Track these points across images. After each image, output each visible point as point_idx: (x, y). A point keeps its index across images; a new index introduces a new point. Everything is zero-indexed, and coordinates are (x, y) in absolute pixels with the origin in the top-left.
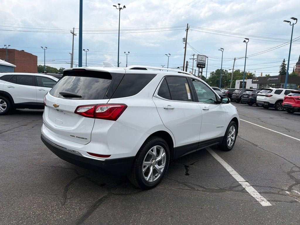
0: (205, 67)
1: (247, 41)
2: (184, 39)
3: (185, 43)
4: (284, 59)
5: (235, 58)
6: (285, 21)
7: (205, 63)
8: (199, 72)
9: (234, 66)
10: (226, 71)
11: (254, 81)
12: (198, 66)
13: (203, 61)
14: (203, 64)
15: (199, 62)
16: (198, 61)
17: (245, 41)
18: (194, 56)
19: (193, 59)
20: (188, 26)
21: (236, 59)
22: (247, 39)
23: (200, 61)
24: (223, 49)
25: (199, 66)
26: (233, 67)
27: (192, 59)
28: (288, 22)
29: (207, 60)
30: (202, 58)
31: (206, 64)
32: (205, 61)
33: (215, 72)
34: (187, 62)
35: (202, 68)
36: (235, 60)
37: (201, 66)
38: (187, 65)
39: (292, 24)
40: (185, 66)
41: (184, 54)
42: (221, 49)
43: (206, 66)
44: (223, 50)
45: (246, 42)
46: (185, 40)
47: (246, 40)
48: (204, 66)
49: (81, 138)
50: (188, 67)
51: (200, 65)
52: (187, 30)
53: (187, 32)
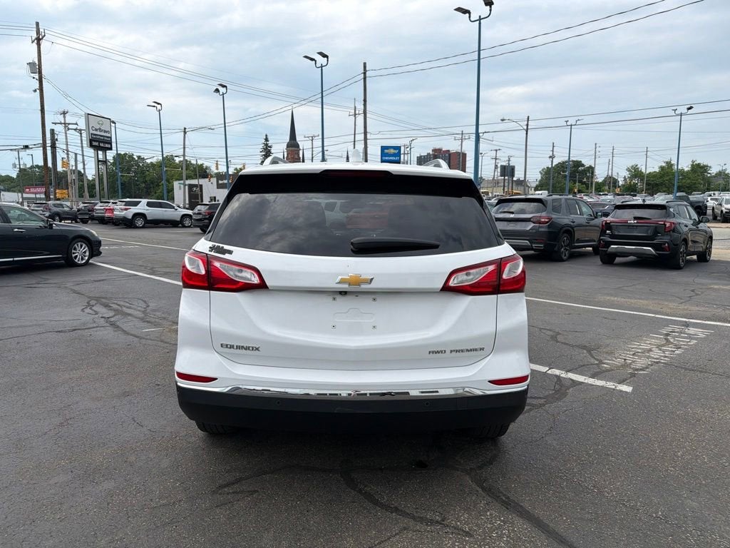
0: (111, 149)
1: (222, 90)
2: (31, 65)
3: (37, 76)
4: (266, 136)
5: (185, 129)
6: (306, 57)
7: (111, 138)
8: (99, 161)
9: (184, 148)
10: (139, 157)
11: (220, 182)
12: (91, 146)
13: (105, 132)
14: (105, 138)
15: (94, 135)
16: (91, 132)
17: (217, 91)
18: (64, 117)
19: (65, 124)
20: (41, 30)
21: (187, 130)
22: (224, 86)
23: (96, 130)
24: (159, 104)
25: (94, 143)
26: (182, 150)
27: (61, 123)
28: (312, 59)
29: (113, 129)
30: (101, 122)
31: (114, 140)
32: (109, 132)
33: (112, 161)
34: (52, 131)
35: (105, 150)
36: (185, 132)
37: (102, 145)
38: (54, 141)
39: (319, 65)
40: (49, 142)
41: (40, 108)
42: (156, 105)
43: (114, 145)
44: (159, 107)
45: (221, 93)
46: (37, 68)
47: (220, 88)
48: (108, 146)
49: (468, 350)
50: (57, 145)
51: (96, 141)
52: (39, 40)
53: (39, 45)
